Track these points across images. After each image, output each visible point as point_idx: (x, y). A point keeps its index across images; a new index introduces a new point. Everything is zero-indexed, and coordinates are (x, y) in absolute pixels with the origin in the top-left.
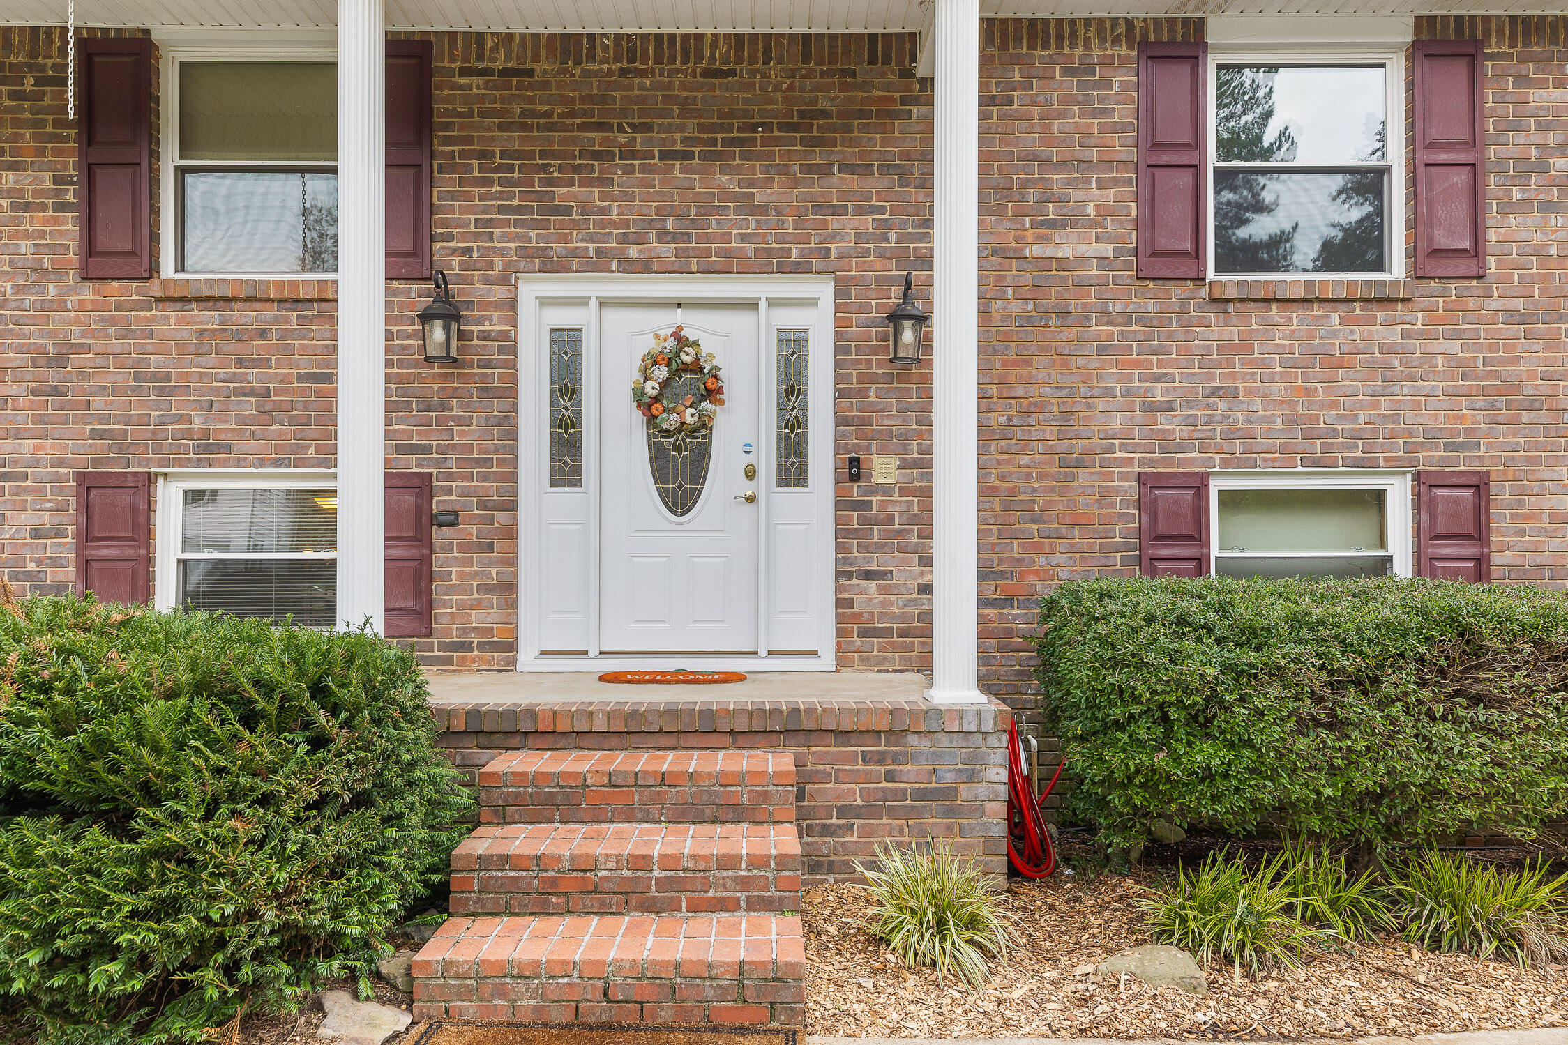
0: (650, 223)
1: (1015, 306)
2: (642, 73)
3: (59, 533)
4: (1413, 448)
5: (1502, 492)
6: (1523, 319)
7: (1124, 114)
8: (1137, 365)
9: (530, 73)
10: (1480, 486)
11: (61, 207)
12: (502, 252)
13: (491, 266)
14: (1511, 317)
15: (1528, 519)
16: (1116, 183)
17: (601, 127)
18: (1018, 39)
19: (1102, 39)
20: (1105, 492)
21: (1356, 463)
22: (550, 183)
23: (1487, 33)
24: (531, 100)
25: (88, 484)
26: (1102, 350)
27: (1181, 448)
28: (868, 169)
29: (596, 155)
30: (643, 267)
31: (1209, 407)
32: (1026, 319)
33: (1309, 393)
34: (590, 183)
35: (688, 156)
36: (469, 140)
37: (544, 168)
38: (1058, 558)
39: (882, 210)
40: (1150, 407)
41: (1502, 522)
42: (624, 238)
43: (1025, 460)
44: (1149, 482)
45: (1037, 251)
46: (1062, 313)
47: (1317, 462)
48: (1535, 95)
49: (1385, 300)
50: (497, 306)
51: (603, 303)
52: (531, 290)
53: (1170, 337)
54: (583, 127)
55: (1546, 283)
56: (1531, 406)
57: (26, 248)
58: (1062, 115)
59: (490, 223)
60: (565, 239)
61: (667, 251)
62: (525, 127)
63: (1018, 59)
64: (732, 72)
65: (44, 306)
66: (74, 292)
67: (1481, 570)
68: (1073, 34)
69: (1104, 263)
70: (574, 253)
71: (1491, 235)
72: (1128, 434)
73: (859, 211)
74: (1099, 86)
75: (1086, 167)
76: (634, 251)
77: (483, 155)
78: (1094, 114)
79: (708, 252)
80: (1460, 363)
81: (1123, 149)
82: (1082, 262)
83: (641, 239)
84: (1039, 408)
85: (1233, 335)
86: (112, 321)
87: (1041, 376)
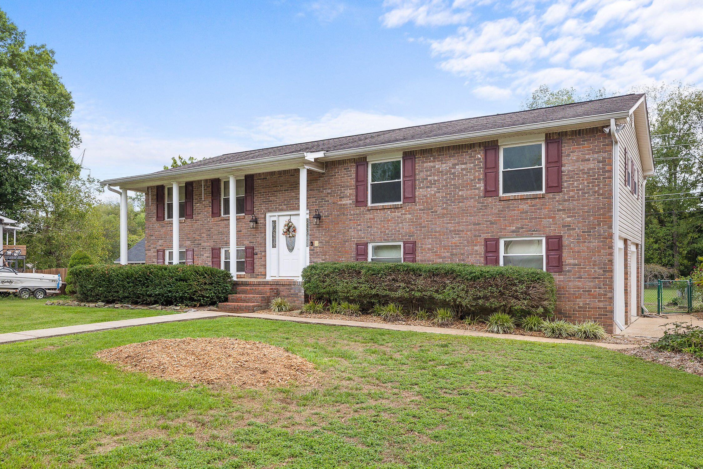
0: (283, 202)
1: (336, 213)
2: (281, 177)
3: (210, 257)
4: (402, 236)
5: (419, 245)
6: (423, 210)
7: (354, 176)
8: (355, 223)
9: (266, 178)
10: (414, 243)
11: (209, 206)
12: (263, 209)
13: (261, 211)
14: (420, 210)
15: (423, 250)
16: (352, 189)
17: (276, 186)
18: (337, 164)
19: (350, 162)
20: (351, 247)
21: (392, 240)
22: (269, 197)
23: (416, 154)
24: (266, 183)
25: (213, 249)
26: (350, 220)
27: (363, 238)
28: (314, 190)
29: (275, 191)
30: (281, 210)
31: (367, 230)
32: (338, 215)
33: (384, 227)
34: (274, 196)
35: (288, 190)
36: (258, 191)
37: (268, 194)
38: (343, 259)
39: (316, 197)
40: (358, 230)
41: (419, 250)
42: (279, 205)
43: (338, 241)
44: (357, 245)
45: (339, 202)
46: (344, 214)
47: (385, 240)
48: (425, 165)
49: (396, 208)
50: (262, 218)
51: (279, 216)
52: (268, 215)
53: (361, 217)
54: (274, 187)
55: (427, 202)
56: (424, 227)
57: (205, 213)
58: (343, 177)
59: (261, 204)
60: (271, 206)
61: (285, 207)
62: (266, 188)
63: (337, 168)
64: (294, 175)
65: (208, 222)
66: (211, 219)
67: (414, 260)
68: (345, 162)
69: (350, 204)
70: (272, 208)
71: (417, 193)
72: (354, 236)
73: (313, 197)
74: (349, 171)
75: (348, 186)
76: (280, 207)
77: (261, 193)
78: (349, 176)
79: (291, 207)
80: (411, 219)
81: (353, 182)
82: (347, 204)
83: (281, 205)
84: (340, 231)
85: (372, 216)
86: (215, 224)
87: (340, 225)
